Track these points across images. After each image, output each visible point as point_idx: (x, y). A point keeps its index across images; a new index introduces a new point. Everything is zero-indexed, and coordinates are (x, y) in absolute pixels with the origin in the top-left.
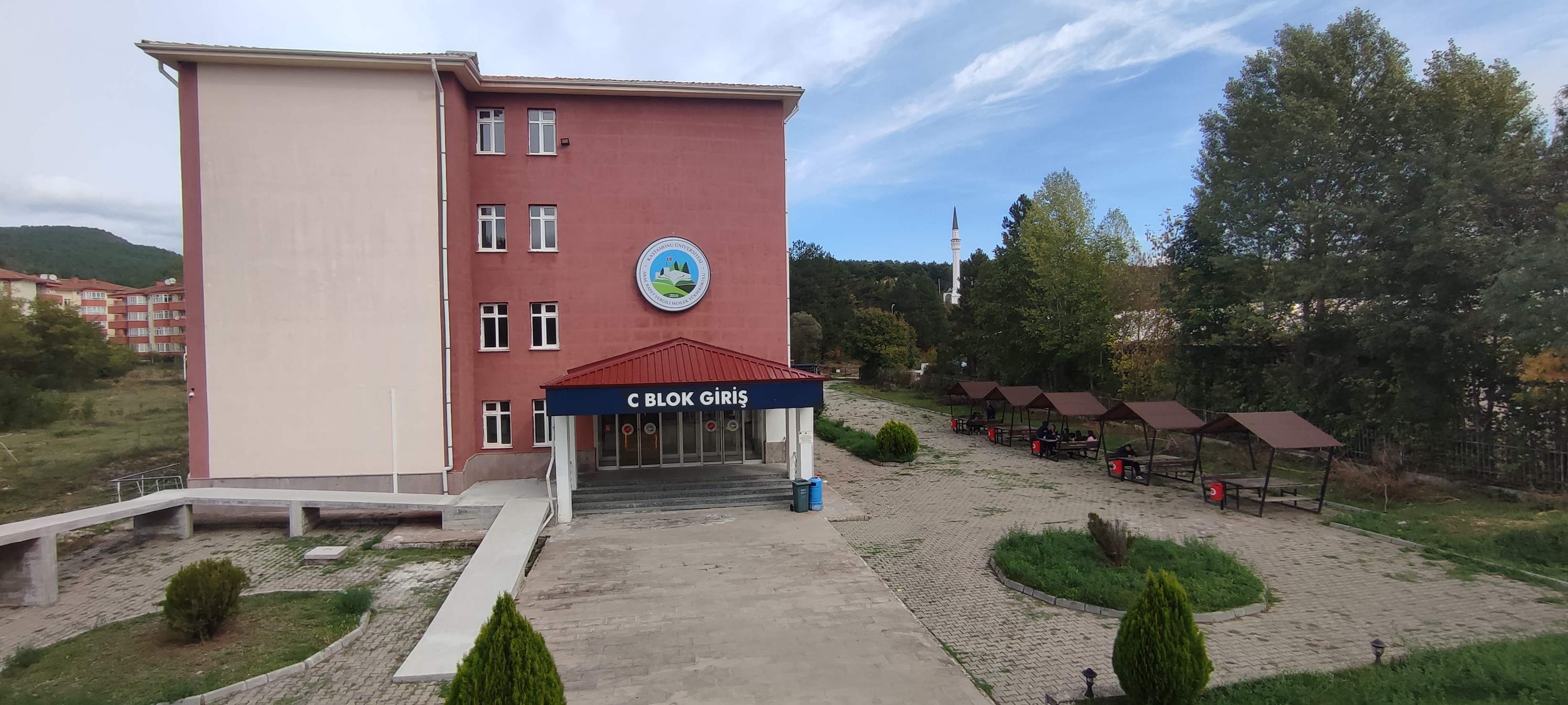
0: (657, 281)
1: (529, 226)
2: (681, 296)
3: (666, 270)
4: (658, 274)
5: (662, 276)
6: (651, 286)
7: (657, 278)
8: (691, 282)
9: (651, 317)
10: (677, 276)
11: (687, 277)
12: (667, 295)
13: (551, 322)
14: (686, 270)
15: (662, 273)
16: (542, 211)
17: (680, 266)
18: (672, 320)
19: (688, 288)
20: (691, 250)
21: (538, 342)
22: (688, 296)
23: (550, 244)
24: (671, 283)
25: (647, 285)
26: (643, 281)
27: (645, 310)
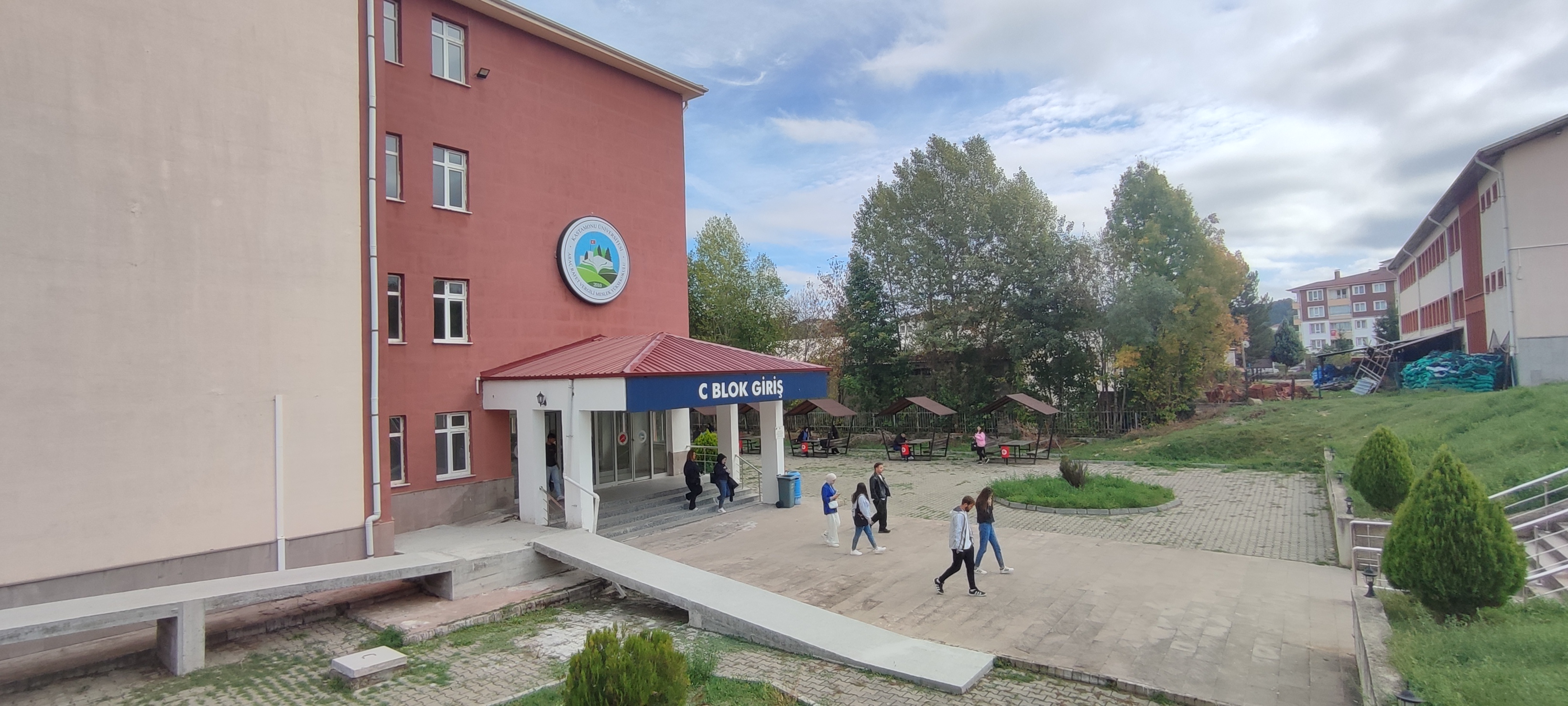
0: (582, 265)
1: (429, 173)
2: (604, 286)
3: (590, 253)
4: (582, 257)
5: (586, 261)
6: (576, 271)
7: (581, 262)
8: (613, 271)
9: (572, 307)
10: (600, 263)
11: (609, 265)
12: (591, 284)
13: (456, 307)
14: (608, 257)
15: (586, 258)
16: (447, 154)
17: (604, 252)
18: (592, 312)
19: (610, 277)
20: (612, 235)
21: (440, 333)
22: (611, 287)
23: (456, 201)
24: (595, 271)
25: (572, 269)
26: (568, 264)
27: (566, 300)
